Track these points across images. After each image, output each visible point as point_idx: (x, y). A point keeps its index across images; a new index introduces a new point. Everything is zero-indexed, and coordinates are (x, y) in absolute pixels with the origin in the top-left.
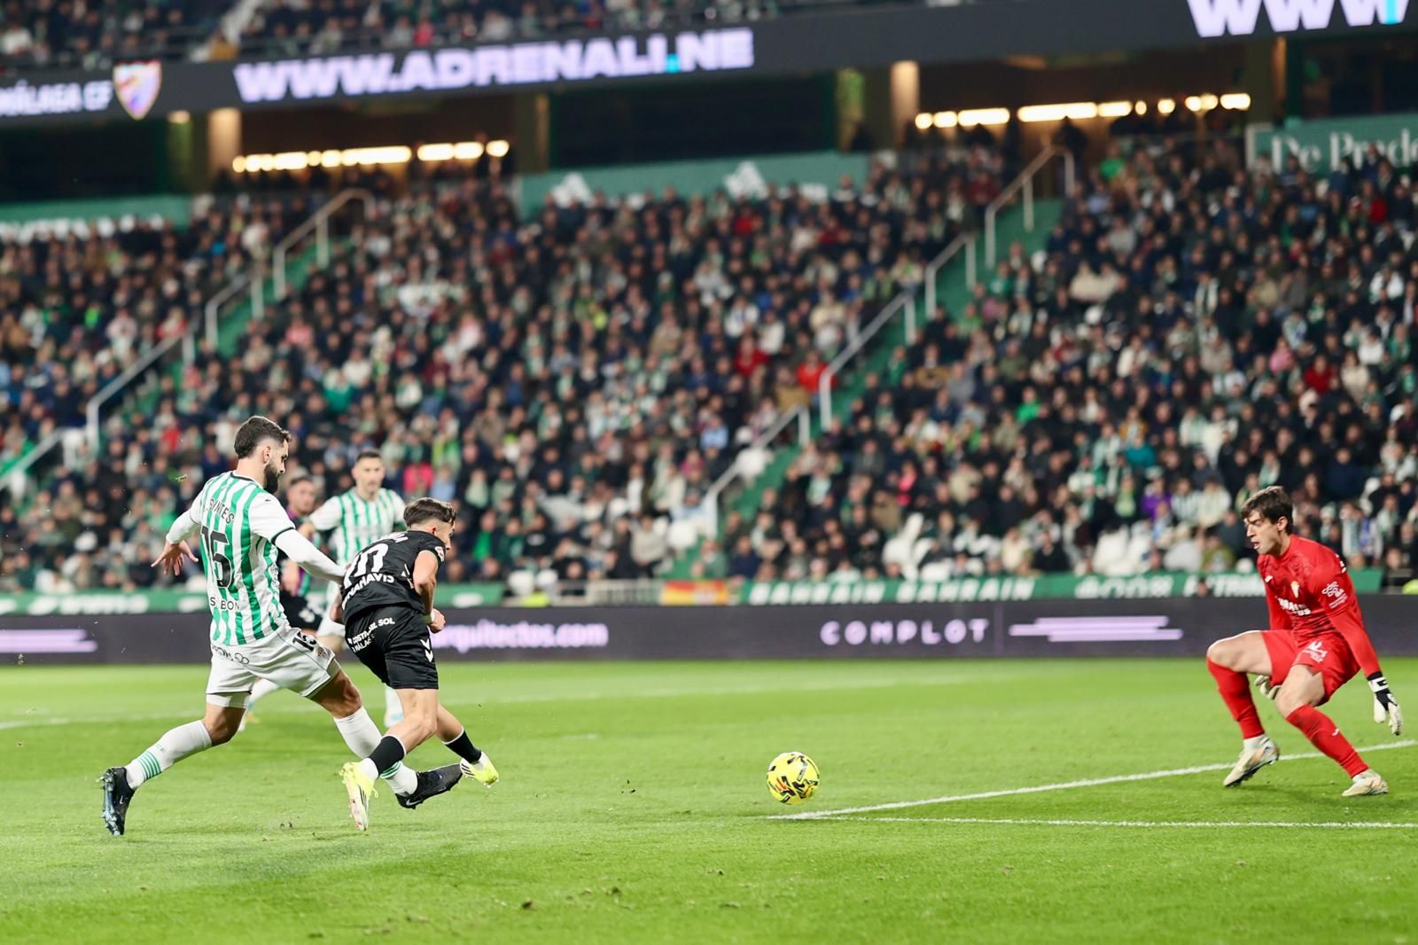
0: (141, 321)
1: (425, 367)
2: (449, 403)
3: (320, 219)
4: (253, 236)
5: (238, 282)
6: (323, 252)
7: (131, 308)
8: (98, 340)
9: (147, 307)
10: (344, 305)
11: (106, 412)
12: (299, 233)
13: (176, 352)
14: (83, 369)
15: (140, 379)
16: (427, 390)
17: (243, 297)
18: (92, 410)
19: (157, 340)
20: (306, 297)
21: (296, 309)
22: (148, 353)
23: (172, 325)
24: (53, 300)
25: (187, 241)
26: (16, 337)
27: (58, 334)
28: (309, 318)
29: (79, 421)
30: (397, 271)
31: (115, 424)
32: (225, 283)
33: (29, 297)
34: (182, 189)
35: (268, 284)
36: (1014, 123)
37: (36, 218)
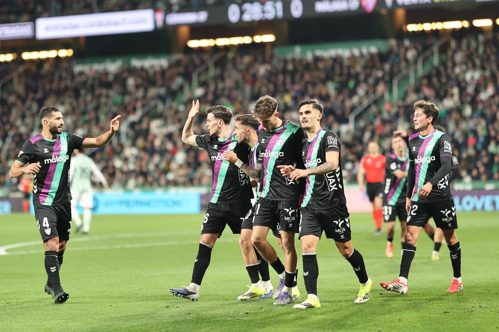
0: (369, 85)
1: (474, 102)
2: (483, 115)
3: (435, 49)
4: (411, 54)
5: (404, 72)
6: (436, 60)
7: (366, 81)
8: (353, 93)
9: (371, 81)
10: (444, 80)
11: (357, 118)
12: (428, 53)
13: (382, 97)
14: (348, 103)
15: (369, 107)
16: (474, 109)
17: (406, 77)
18: (352, 118)
19: (375, 92)
20: (429, 77)
21: (425, 82)
22: (372, 97)
23: (381, 88)
24: (337, 78)
25: (383, 57)
26: (324, 92)
27: (339, 91)
28: (430, 85)
29: (346, 121)
30: (464, 67)
31: (362, 123)
32: (399, 71)
33: (329, 78)
34: (383, 36)
35: (416, 72)
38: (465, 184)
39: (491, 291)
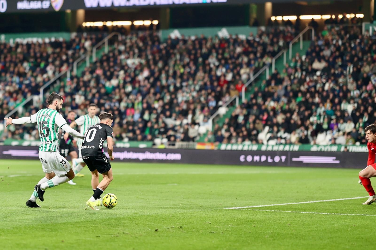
0: (55, 66)
1: (133, 81)
2: (140, 92)
3: (106, 40)
4: (87, 44)
5: (83, 57)
6: (106, 49)
7: (53, 63)
8: (44, 71)
9: (57, 63)
10: (112, 64)
11: (45, 91)
12: (100, 44)
13: (65, 75)
14: (39, 79)
15: (55, 82)
16: (134, 88)
17: (84, 61)
18: (41, 90)
19: (60, 71)
20: (101, 61)
21: (98, 64)
22: (57, 75)
23: (64, 68)
24: (32, 60)
25: (69, 45)
26: (21, 70)
27: (33, 69)
28: (102, 67)
29: (38, 93)
30: (127, 55)
31: (48, 94)
32: (79, 57)
33: (25, 59)
34: (68, 30)
35: (91, 57)
36: (298, 20)
37: (28, 37)
38: (124, 143)
39: (133, 222)
